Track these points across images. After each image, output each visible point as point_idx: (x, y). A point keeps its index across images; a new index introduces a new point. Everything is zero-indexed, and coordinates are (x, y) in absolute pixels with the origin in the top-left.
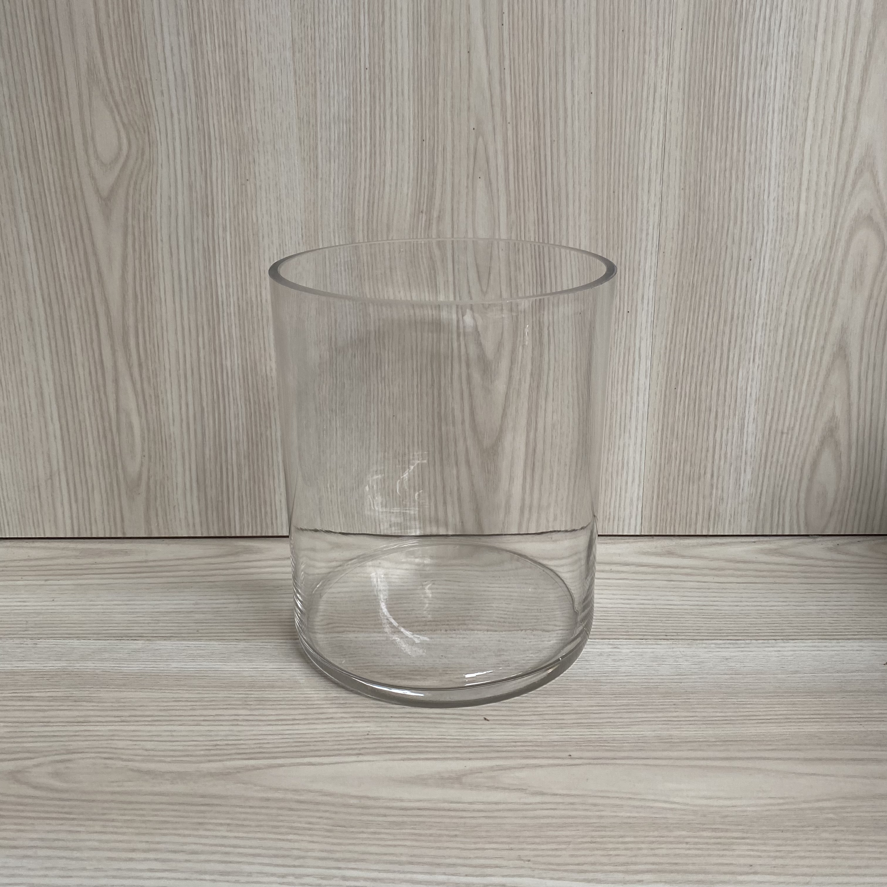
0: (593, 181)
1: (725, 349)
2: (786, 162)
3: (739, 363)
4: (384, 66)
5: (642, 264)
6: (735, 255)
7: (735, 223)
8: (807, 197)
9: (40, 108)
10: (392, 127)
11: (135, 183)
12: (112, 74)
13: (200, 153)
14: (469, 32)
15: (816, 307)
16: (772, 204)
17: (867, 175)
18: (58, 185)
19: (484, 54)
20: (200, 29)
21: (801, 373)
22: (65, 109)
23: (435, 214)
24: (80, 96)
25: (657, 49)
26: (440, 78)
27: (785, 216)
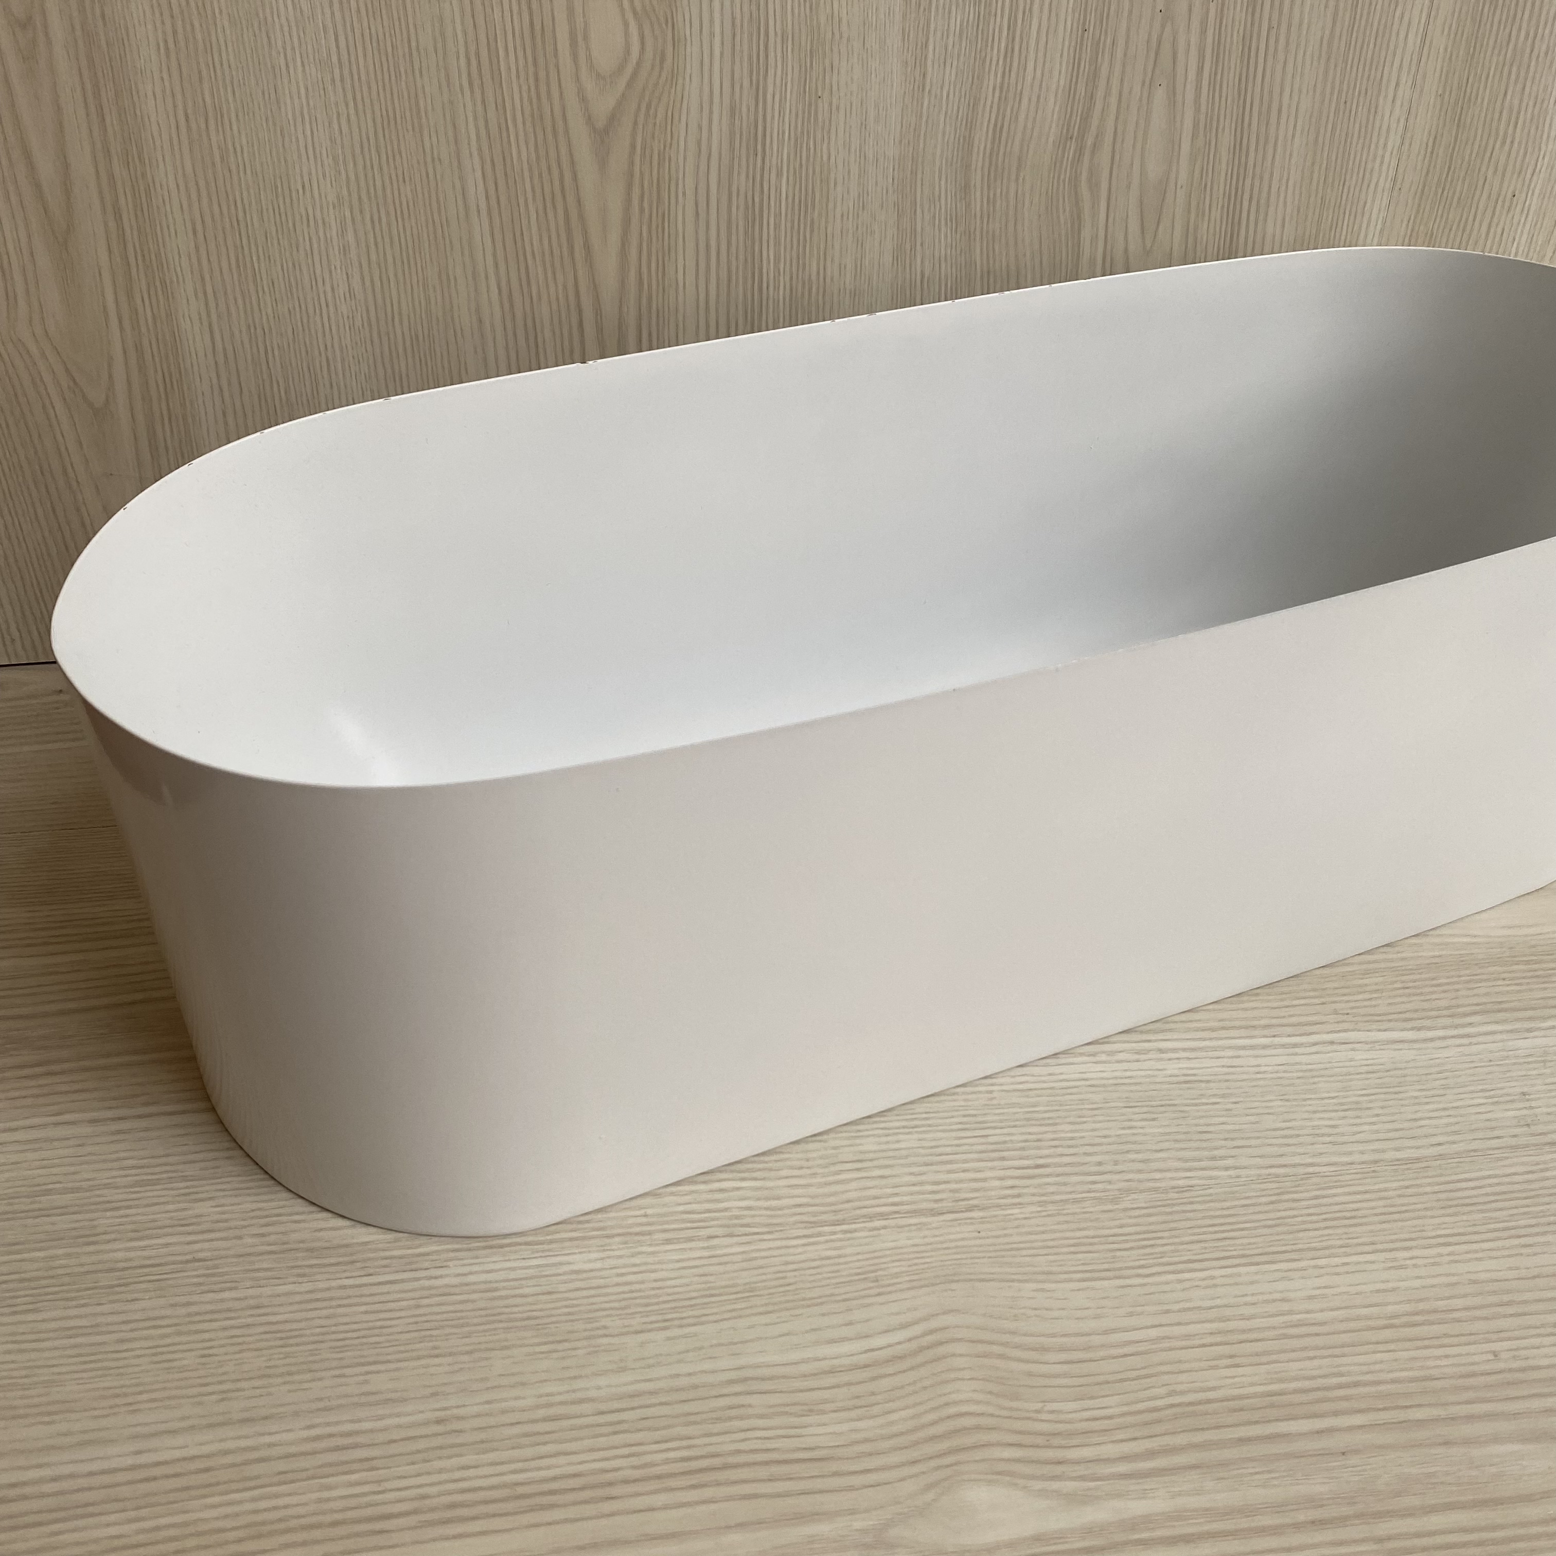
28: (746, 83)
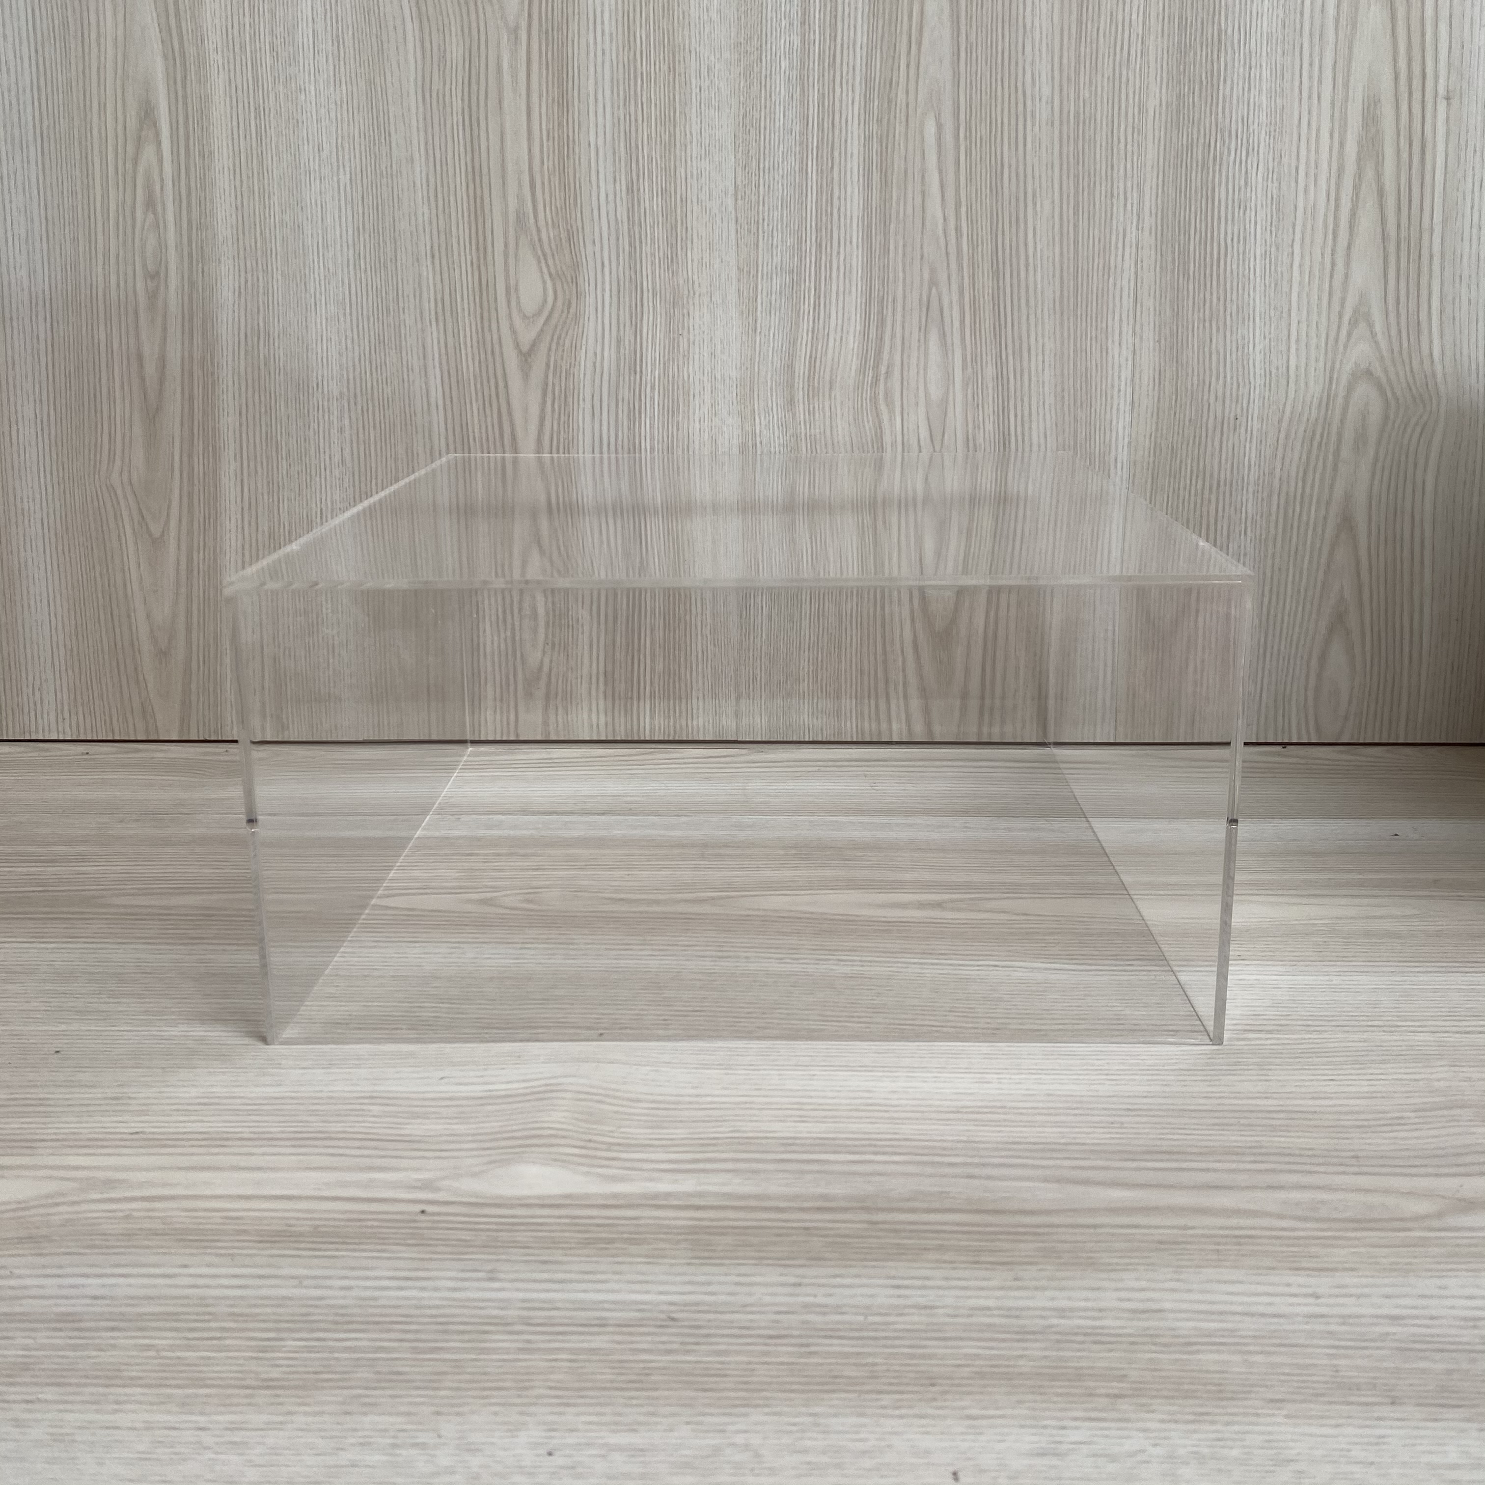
0: (1058, 332)
1: (1212, 521)
2: (1272, 312)
3: (1228, 538)
4: (832, 214)
5: (1114, 422)
6: (1219, 414)
7: (1218, 379)
8: (1297, 350)
9: (463, 258)
10: (838, 277)
11: (559, 338)
12: (542, 223)
13: (630, 306)
14: (923, 177)
15: (1315, 472)
16: (1259, 357)
17: (1362, 325)
18: (475, 339)
19: (938, 200)
20: (638, 176)
21: (1300, 548)
22: (490, 257)
23: (883, 369)
24: (506, 245)
25: (1125, 193)
26: (892, 226)
27: (1274, 371)
28: (628, 324)
